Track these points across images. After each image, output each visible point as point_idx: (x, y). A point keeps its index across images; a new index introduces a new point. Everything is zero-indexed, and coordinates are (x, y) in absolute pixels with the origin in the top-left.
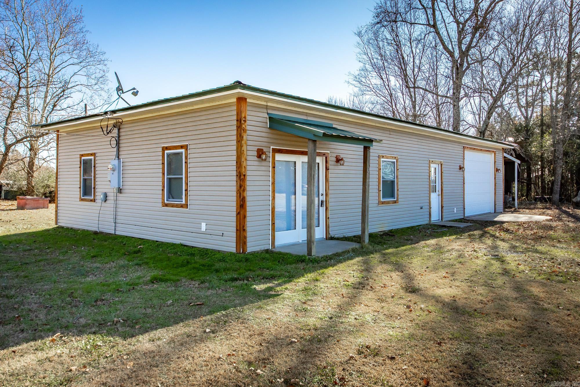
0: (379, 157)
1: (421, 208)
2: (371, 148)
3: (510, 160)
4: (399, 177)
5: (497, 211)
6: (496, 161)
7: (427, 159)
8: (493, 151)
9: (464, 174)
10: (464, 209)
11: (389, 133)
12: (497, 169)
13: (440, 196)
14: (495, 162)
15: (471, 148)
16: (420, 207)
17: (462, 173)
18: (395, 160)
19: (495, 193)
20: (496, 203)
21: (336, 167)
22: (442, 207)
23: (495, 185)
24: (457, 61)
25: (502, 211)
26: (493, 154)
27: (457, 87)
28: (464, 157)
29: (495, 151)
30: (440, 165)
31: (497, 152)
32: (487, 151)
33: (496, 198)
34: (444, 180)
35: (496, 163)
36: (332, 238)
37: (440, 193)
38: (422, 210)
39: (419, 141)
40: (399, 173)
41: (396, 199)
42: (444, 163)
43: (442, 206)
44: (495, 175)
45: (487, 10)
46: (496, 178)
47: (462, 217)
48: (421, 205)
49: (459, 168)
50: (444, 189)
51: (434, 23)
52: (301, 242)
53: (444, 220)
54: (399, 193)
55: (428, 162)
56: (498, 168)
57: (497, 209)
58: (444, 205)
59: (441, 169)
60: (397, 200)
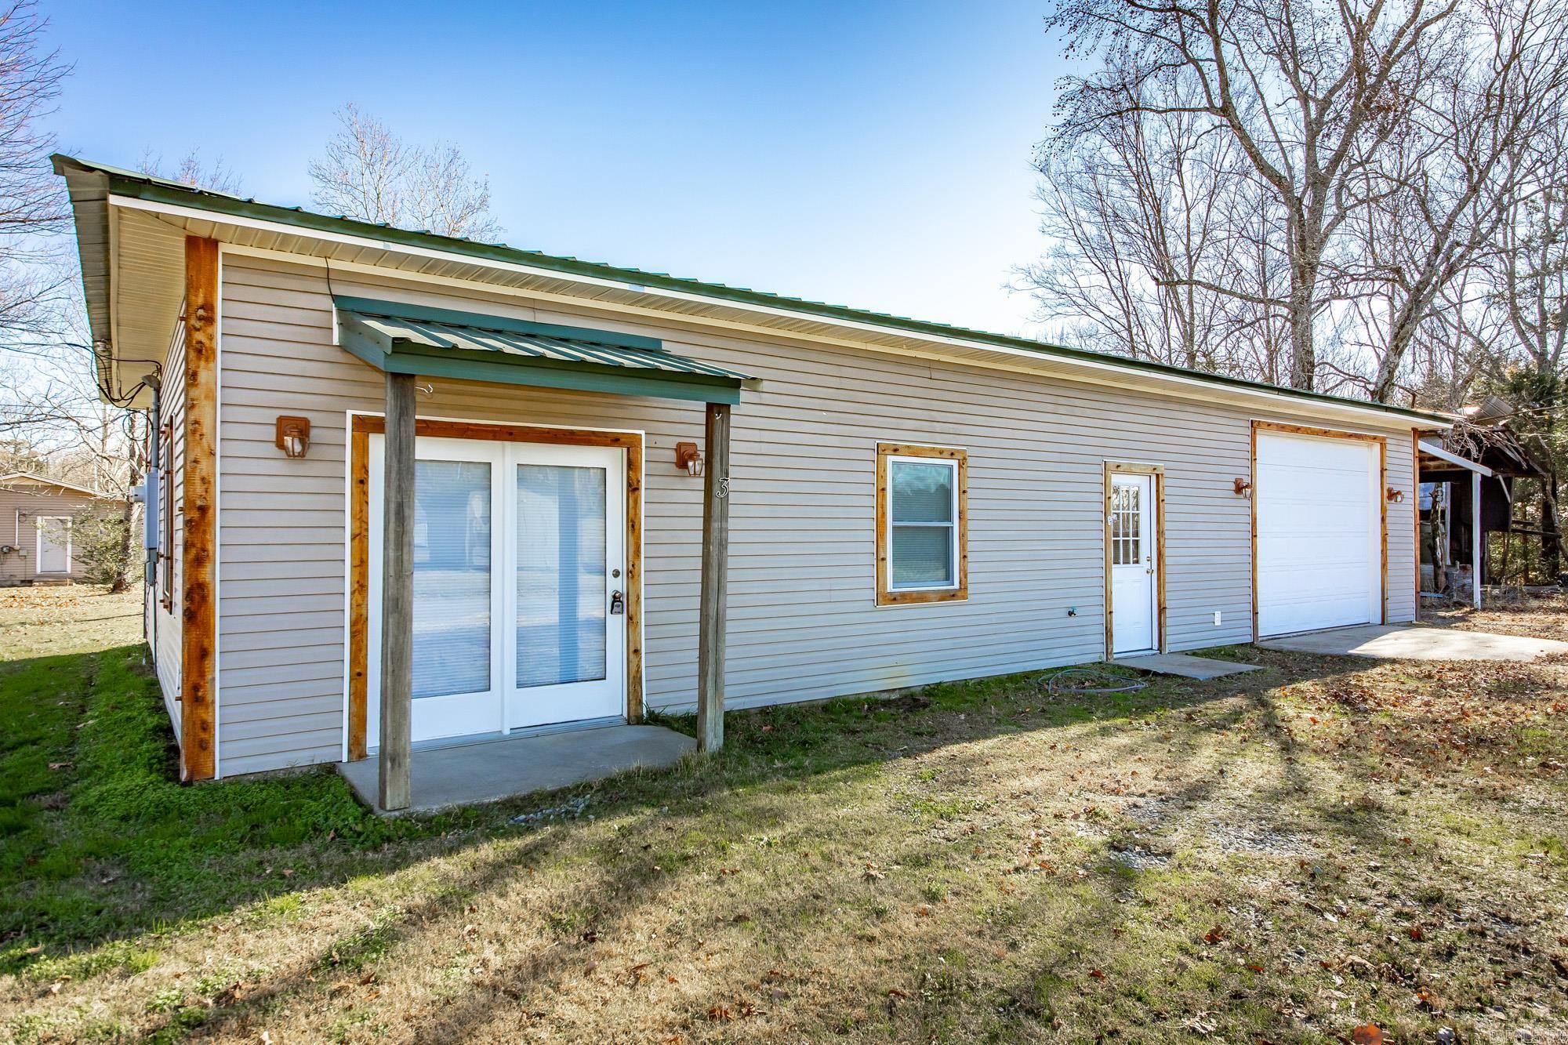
0: (880, 450)
1: (1070, 614)
2: (733, 409)
3: (1453, 465)
4: (969, 515)
5: (1390, 619)
6: (1387, 466)
7: (1098, 460)
8: (1375, 438)
9: (1253, 507)
10: (1255, 613)
11: (927, 373)
12: (1389, 491)
13: (1155, 575)
14: (1383, 470)
15: (1282, 428)
16: (1067, 611)
17: (1248, 503)
18: (954, 463)
19: (1384, 566)
20: (1389, 594)
21: (678, 483)
22: (1162, 610)
23: (1384, 541)
24: (1300, 200)
25: (1412, 618)
26: (1377, 447)
27: (1305, 272)
28: (1254, 453)
29: (1384, 439)
30: (1154, 478)
31: (1388, 441)
32: (1350, 436)
33: (1388, 579)
34: (1167, 526)
35: (1385, 473)
36: (655, 719)
37: (1155, 567)
38: (1072, 619)
39: (1062, 400)
40: (970, 504)
41: (956, 586)
42: (1167, 473)
43: (1159, 605)
44: (1383, 510)
45: (1390, 52)
46: (1388, 520)
47: (1249, 639)
48: (1071, 603)
49: (1233, 487)
50: (1167, 552)
51: (1224, 103)
52: (507, 732)
53: (1167, 649)
54: (971, 567)
55: (1100, 469)
56: (1396, 489)
57: (1389, 613)
58: (1168, 604)
59: (1158, 491)
60: (963, 587)
